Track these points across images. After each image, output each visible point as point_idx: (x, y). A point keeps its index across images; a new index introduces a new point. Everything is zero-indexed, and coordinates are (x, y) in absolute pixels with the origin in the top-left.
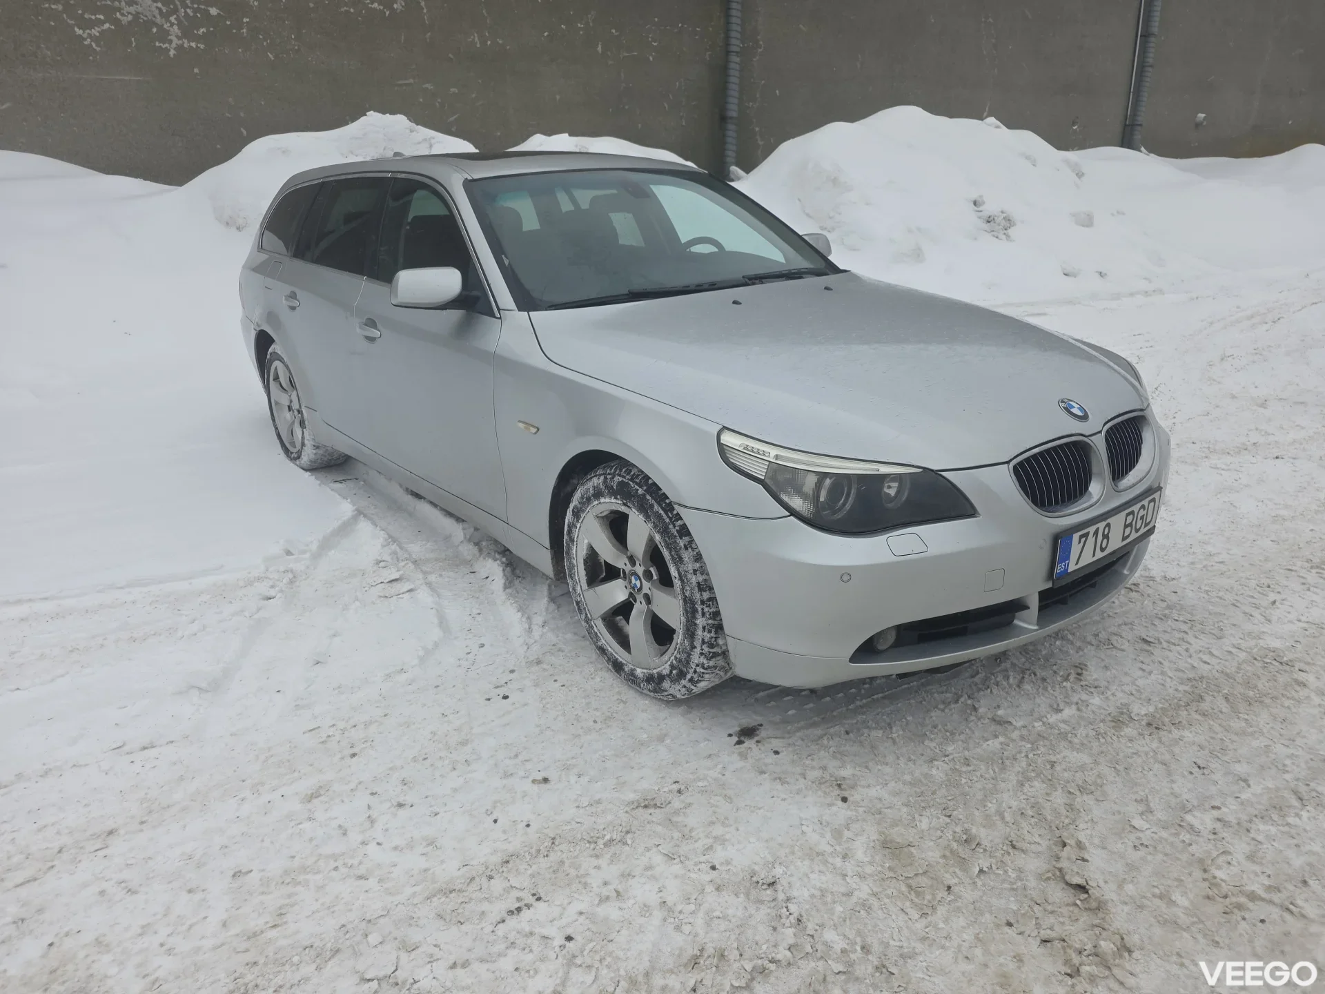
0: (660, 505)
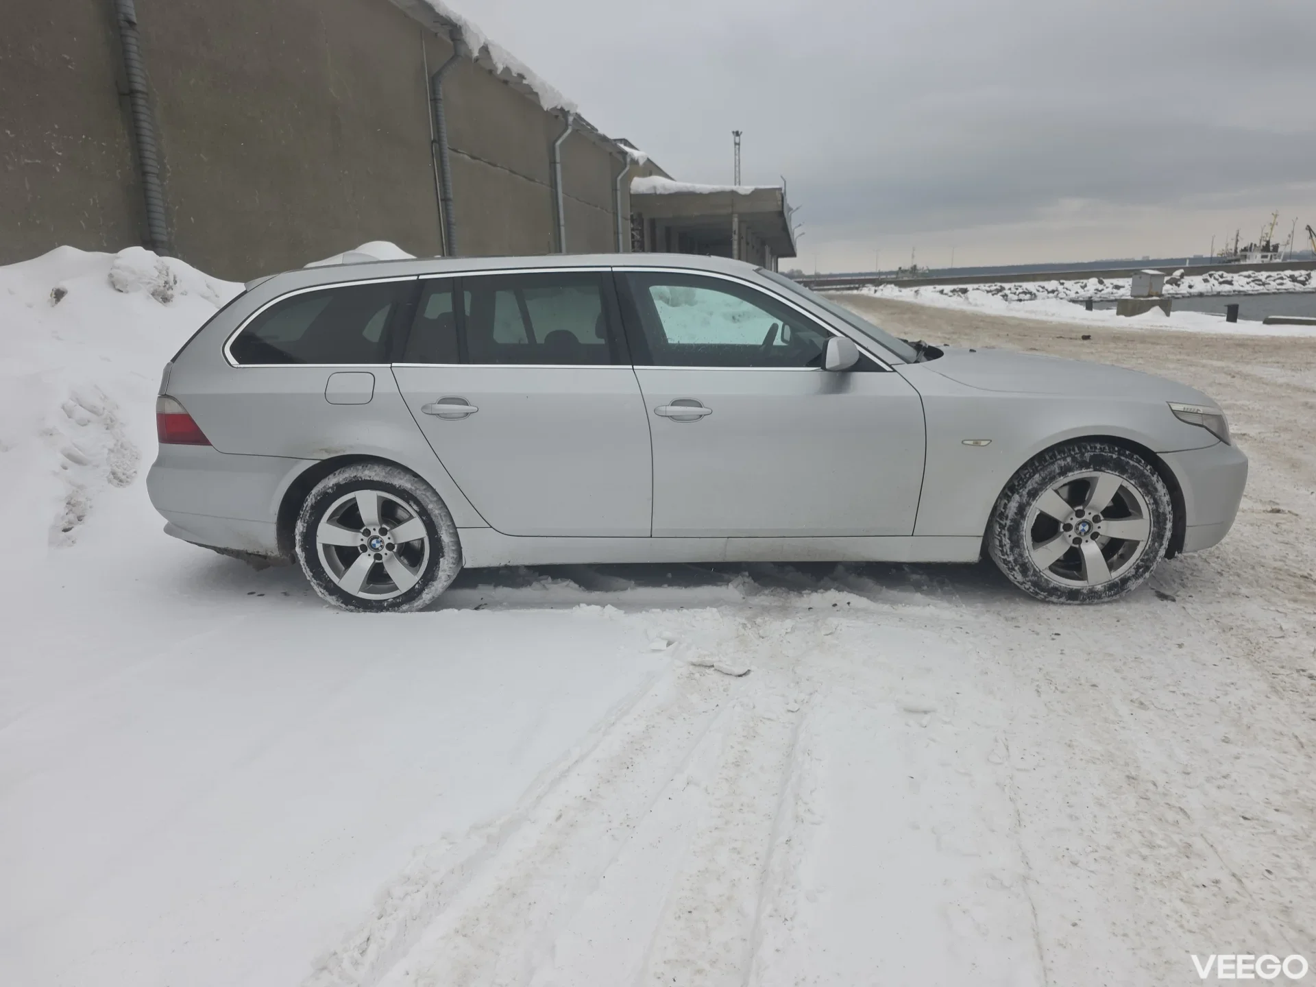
0: (1133, 461)
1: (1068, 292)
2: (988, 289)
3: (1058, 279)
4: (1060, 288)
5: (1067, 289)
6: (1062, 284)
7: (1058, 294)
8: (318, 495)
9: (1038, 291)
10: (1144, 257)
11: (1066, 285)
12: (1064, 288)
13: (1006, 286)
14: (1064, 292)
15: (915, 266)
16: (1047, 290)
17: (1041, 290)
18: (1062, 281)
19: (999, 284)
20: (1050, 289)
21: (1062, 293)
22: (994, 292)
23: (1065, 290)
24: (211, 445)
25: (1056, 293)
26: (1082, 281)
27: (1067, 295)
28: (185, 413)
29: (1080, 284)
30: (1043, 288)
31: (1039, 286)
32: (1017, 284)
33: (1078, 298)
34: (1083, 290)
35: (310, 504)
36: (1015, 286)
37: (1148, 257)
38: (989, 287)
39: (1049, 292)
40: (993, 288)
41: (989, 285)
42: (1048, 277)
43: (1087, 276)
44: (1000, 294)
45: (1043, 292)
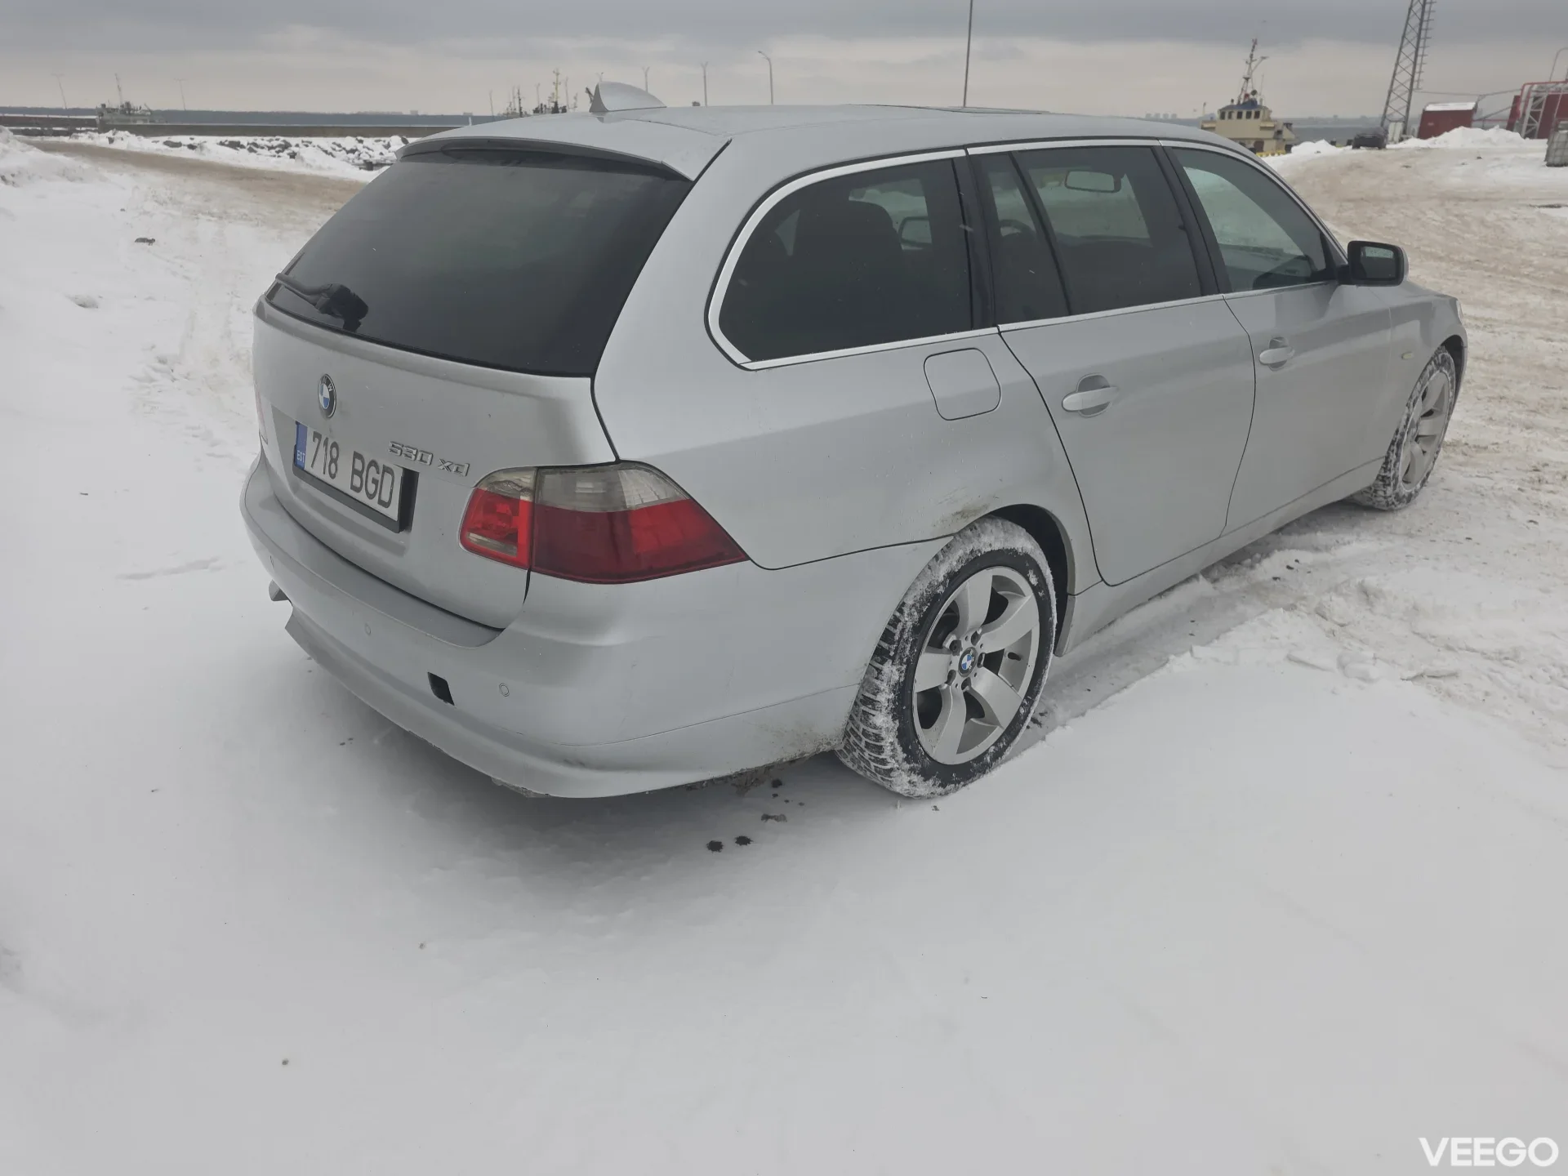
1: (370, 152)
2: (270, 144)
3: (354, 135)
4: (360, 146)
5: (369, 149)
6: (361, 142)
7: (359, 155)
8: (923, 604)
9: (334, 149)
10: (412, 112)
11: (365, 144)
12: (364, 147)
13: (293, 141)
14: (367, 153)
15: (128, 104)
16: (344, 149)
17: (337, 148)
18: (359, 138)
19: (282, 138)
20: (348, 148)
21: (364, 154)
22: (277, 149)
23: (366, 150)
24: (747, 558)
25: (357, 153)
26: (383, 139)
27: (370, 156)
28: (683, 497)
29: (381, 142)
30: (339, 146)
31: (334, 143)
32: (306, 139)
33: (385, 160)
34: (387, 151)
35: (909, 625)
36: (303, 142)
37: (417, 112)
38: (270, 141)
39: (348, 152)
40: (275, 143)
41: (268, 138)
42: (342, 132)
43: (388, 132)
44: (286, 151)
45: (340, 151)
